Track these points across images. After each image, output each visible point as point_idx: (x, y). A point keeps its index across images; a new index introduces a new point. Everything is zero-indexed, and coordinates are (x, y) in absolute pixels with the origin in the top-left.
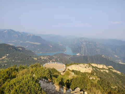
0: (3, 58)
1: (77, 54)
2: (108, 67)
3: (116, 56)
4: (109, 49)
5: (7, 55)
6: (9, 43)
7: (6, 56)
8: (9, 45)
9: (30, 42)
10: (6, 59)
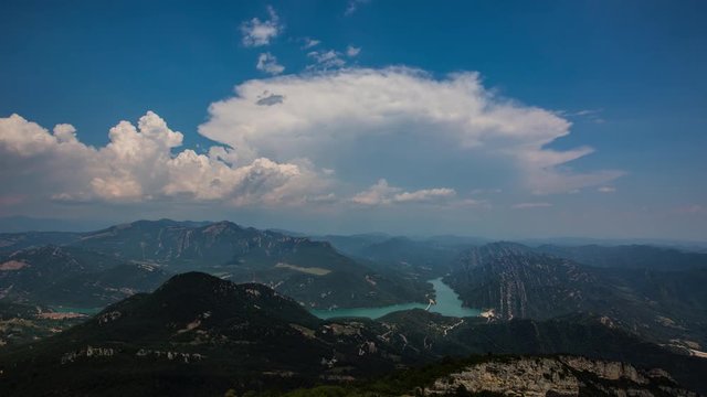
0: (191, 326)
1: (486, 315)
2: (646, 377)
3: (668, 321)
4: (624, 288)
5: (207, 315)
6: (218, 270)
7: (203, 319)
8: (218, 279)
9: (293, 267)
10: (199, 331)
